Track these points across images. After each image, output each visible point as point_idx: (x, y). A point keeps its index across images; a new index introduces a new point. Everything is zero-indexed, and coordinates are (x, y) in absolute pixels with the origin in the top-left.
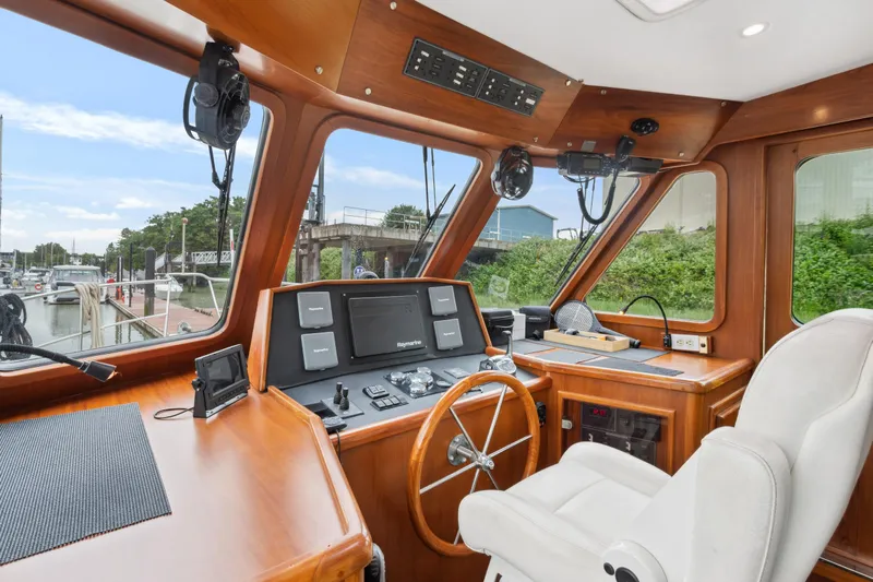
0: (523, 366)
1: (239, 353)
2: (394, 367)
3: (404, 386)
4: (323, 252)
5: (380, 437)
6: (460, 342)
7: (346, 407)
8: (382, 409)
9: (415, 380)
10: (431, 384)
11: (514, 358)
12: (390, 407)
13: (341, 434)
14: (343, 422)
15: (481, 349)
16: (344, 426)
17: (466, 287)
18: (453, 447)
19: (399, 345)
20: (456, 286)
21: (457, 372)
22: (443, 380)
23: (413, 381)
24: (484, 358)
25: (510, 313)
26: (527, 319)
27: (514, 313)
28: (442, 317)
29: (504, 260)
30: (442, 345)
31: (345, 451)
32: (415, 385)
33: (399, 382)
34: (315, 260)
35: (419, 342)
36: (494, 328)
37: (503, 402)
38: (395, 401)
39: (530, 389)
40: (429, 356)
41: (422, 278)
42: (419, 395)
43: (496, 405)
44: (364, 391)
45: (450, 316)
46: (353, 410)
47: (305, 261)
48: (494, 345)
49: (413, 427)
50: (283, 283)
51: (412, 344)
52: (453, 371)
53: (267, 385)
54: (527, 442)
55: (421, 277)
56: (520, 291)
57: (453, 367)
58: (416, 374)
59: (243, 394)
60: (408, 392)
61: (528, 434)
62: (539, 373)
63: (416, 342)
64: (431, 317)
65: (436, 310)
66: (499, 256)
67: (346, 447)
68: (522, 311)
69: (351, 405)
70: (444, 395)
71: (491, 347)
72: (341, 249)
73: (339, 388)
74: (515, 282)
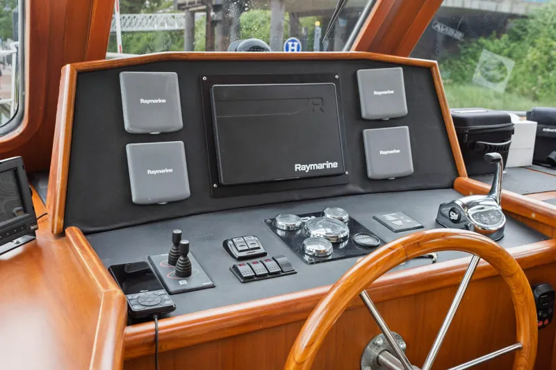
0: (519, 216)
1: (15, 171)
2: (286, 204)
3: (294, 240)
4: (244, 17)
5: (236, 332)
6: (408, 167)
7: (185, 273)
8: (248, 280)
9: (319, 231)
10: (345, 239)
11: (504, 202)
12: (262, 277)
13: (162, 324)
14: (168, 301)
15: (447, 182)
16: (171, 309)
17: (428, 70)
18: (372, 351)
19: (298, 167)
20: (408, 67)
21: (395, 219)
22: (367, 233)
23: (314, 232)
24: (447, 197)
25: (507, 119)
26: (539, 132)
27: (515, 119)
28: (378, 123)
29: (520, 32)
30: (376, 169)
31: (165, 353)
32: (316, 240)
33: (290, 231)
34: (232, 28)
35: (335, 165)
36: (474, 145)
37: (470, 282)
38: (273, 268)
39: (521, 261)
40: (352, 188)
41: (353, 51)
42: (320, 258)
43: (457, 286)
44: (225, 244)
45: (394, 121)
46: (198, 277)
47: (218, 30)
48: (470, 176)
49: (295, 316)
50: (108, 54)
51: (321, 166)
52: (389, 218)
53: (65, 226)
54: (512, 353)
55: (349, 49)
56: (541, 79)
57: (389, 211)
58: (322, 220)
59: (28, 237)
60: (302, 252)
61: (515, 341)
62: (548, 232)
63: (328, 165)
64: (358, 122)
65: (368, 111)
66: (512, 25)
67: (170, 346)
68: (531, 116)
69: (195, 268)
70: (362, 261)
71: (465, 179)
72: (269, 13)
73: (177, 238)
74: (535, 67)
